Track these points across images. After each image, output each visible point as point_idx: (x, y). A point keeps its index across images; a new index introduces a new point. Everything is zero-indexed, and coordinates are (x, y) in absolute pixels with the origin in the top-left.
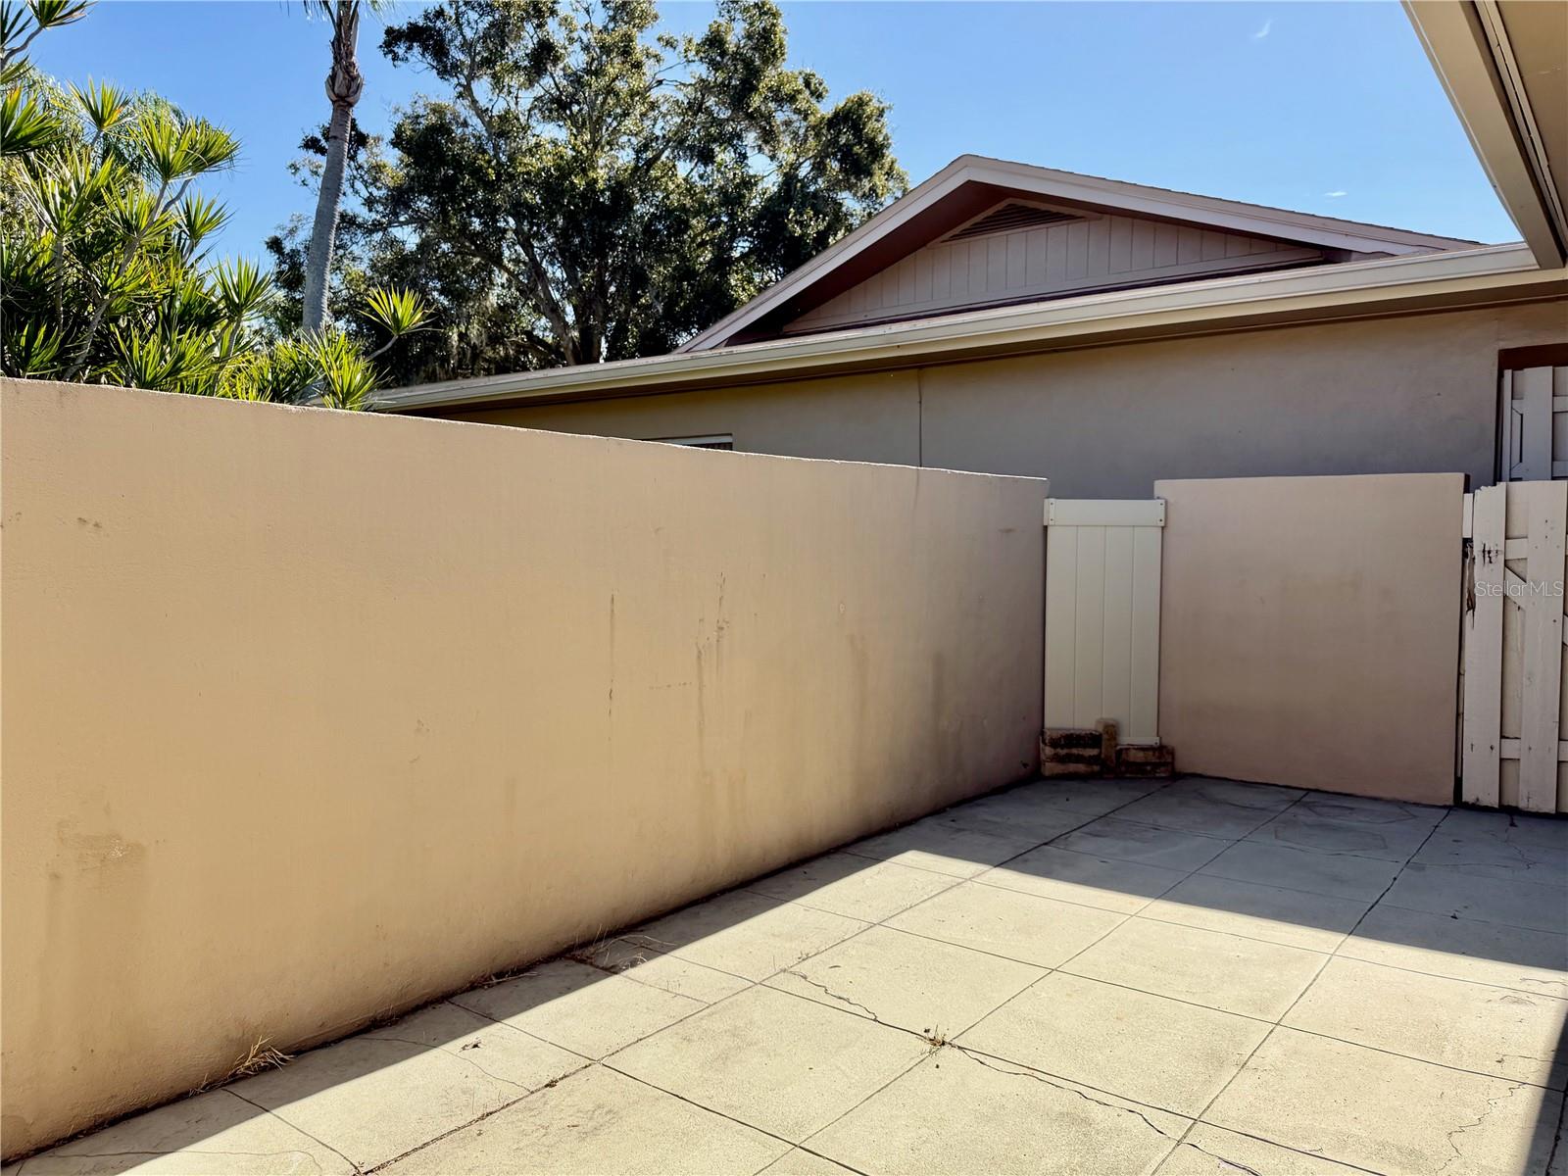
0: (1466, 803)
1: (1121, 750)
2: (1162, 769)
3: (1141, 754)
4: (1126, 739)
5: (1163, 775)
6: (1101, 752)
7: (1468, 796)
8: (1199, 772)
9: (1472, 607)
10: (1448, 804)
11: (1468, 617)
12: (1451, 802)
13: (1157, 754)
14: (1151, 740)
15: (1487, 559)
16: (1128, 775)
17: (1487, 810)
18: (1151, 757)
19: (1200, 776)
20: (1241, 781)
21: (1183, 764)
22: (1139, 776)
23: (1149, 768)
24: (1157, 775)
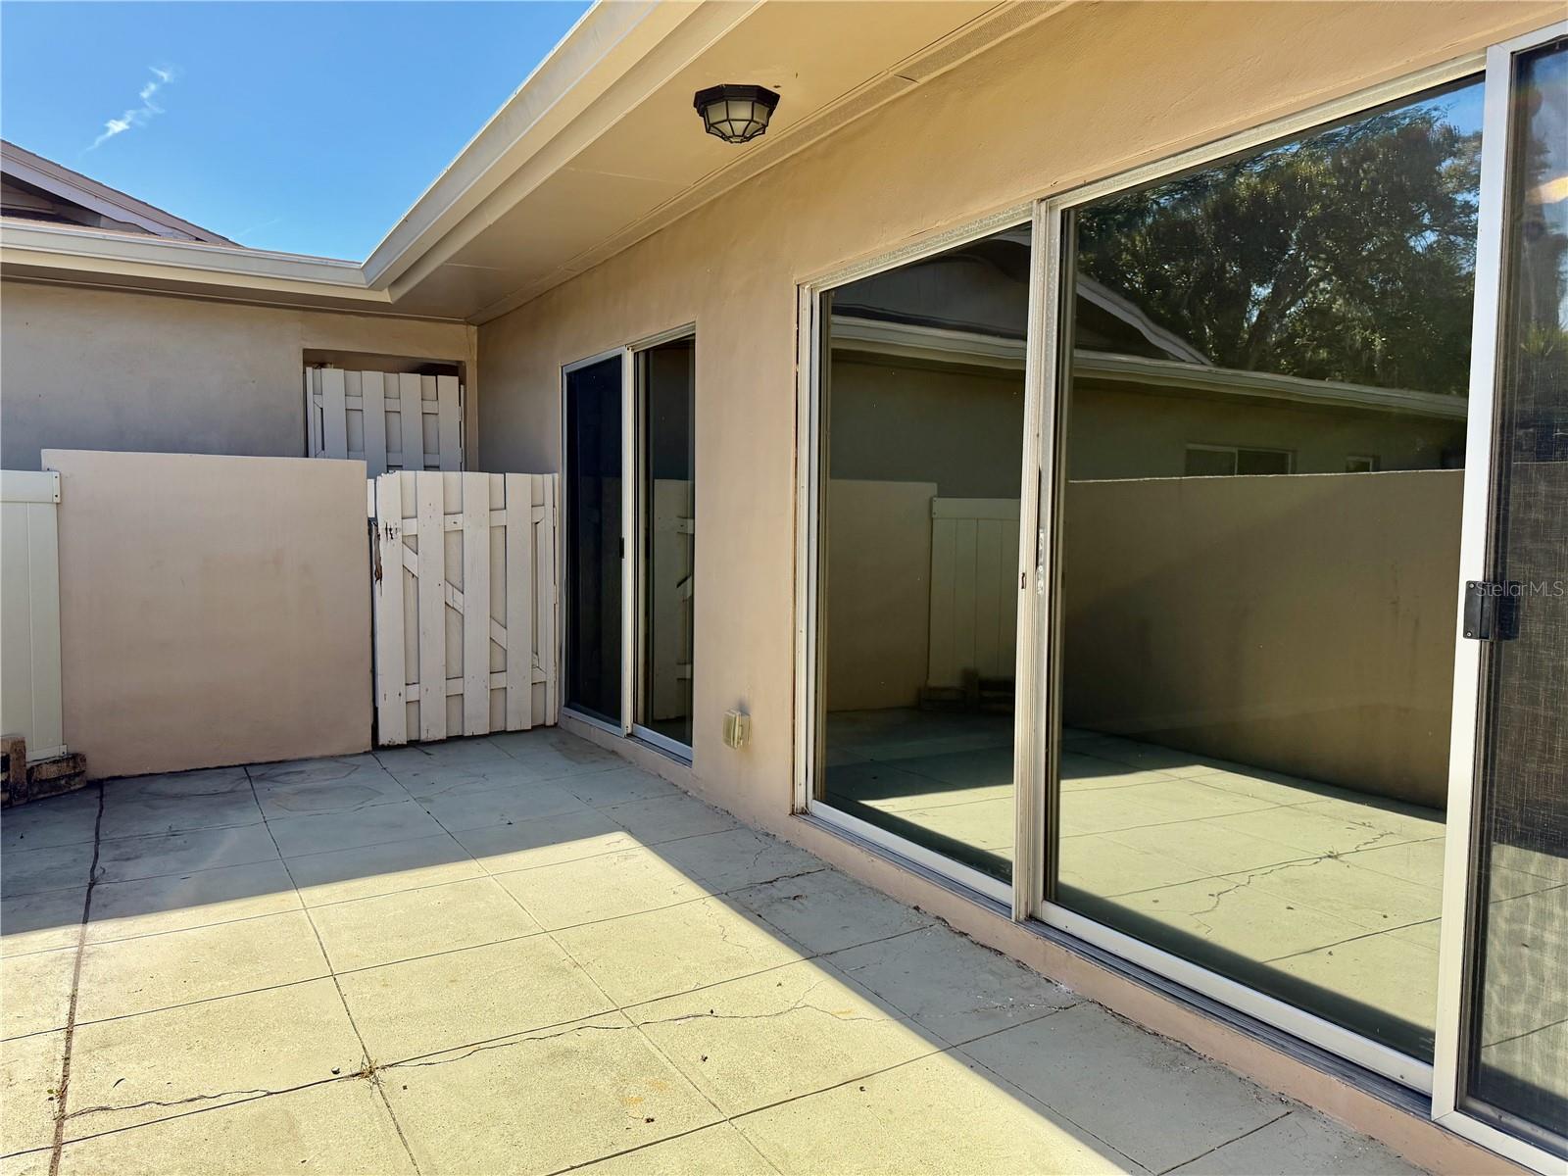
0: (383, 746)
1: (32, 768)
2: (77, 779)
3: (54, 768)
4: (33, 755)
5: (78, 786)
6: (9, 777)
7: (383, 740)
8: (117, 774)
9: (380, 577)
10: (367, 749)
11: (377, 586)
12: (369, 748)
13: (71, 764)
14: (58, 751)
15: (389, 536)
16: (42, 796)
17: (400, 747)
18: (66, 769)
19: (120, 778)
20: (170, 773)
21: (97, 768)
22: (53, 793)
23: (63, 782)
24: (72, 788)
